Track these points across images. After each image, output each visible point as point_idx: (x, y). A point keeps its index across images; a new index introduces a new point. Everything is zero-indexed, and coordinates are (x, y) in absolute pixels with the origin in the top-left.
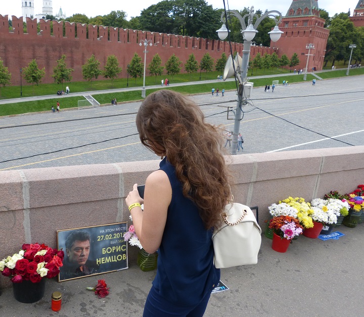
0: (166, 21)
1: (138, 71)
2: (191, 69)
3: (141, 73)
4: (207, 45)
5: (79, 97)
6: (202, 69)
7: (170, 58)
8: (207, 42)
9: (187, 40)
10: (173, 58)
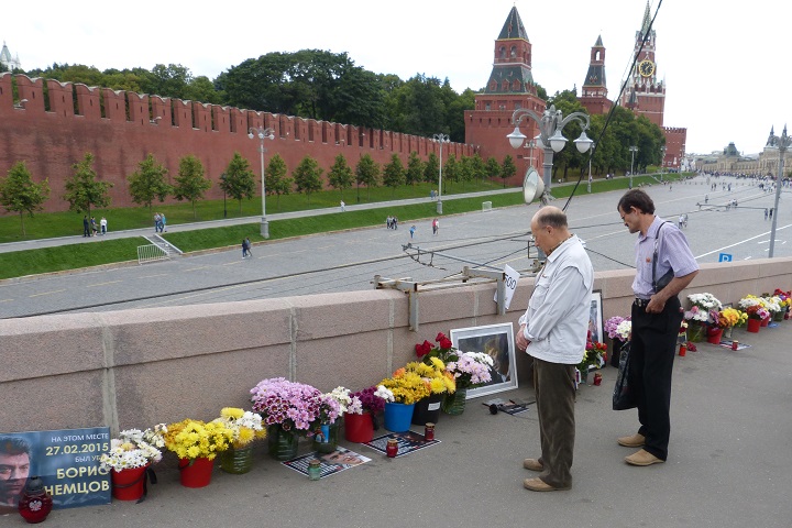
0: (283, 90)
1: (244, 187)
2: (341, 183)
3: (249, 190)
4: (361, 139)
5: (135, 239)
6: (359, 183)
7: (301, 162)
8: (360, 133)
9: (324, 128)
10: (306, 161)
